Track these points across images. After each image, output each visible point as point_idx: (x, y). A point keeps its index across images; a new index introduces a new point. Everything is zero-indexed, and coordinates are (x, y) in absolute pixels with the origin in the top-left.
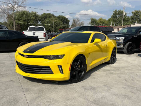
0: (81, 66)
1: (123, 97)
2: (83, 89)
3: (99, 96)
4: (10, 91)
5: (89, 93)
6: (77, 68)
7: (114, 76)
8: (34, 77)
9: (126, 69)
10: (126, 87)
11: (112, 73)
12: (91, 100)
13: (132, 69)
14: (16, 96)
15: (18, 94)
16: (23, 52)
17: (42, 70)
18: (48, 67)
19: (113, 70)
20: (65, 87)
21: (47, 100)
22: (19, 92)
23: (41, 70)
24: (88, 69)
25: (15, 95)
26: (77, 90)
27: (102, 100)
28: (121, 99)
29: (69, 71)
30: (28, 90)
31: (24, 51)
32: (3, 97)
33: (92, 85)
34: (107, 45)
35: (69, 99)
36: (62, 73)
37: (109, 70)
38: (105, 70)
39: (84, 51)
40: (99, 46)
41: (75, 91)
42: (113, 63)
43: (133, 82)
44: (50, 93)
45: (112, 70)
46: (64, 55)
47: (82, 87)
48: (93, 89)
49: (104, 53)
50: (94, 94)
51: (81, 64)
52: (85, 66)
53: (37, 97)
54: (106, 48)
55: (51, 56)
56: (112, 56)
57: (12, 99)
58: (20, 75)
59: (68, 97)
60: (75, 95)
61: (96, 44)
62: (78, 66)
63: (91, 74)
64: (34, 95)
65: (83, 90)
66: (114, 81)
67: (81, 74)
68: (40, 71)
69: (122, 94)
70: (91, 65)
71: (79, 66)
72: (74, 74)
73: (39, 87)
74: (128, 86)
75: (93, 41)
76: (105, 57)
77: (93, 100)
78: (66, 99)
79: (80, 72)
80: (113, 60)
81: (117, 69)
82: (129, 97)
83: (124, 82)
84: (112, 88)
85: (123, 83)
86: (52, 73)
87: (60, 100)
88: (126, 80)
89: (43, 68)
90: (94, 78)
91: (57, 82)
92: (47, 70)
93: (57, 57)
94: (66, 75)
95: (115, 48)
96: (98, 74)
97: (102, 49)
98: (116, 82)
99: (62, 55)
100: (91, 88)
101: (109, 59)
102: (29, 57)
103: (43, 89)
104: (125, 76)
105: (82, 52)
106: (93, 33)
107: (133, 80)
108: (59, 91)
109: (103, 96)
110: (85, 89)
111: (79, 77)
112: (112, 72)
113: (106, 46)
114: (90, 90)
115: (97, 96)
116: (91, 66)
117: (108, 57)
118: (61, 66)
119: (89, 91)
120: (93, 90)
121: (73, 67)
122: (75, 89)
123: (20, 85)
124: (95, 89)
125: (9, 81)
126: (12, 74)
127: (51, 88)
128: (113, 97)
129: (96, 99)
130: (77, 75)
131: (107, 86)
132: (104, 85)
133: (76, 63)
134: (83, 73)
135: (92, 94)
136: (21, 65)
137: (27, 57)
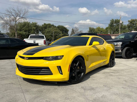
0: (80, 68)
1: (124, 96)
2: (83, 89)
3: (100, 95)
5: (88, 93)
6: (76, 69)
7: (113, 77)
8: (34, 78)
9: (125, 71)
10: (126, 87)
11: (112, 75)
12: (91, 99)
13: (132, 71)
15: (17, 95)
19: (112, 73)
20: (65, 88)
21: (46, 100)
22: (19, 93)
23: (41, 71)
24: (87, 71)
25: (14, 95)
26: (77, 90)
27: (102, 99)
28: (121, 98)
29: (68, 71)
30: (27, 91)
31: (24, 54)
32: (3, 97)
33: (92, 85)
34: (106, 49)
35: (68, 99)
36: (62, 74)
37: (109, 73)
38: (104, 73)
39: (83, 53)
40: (98, 49)
41: (74, 91)
42: (112, 67)
43: (133, 82)
44: (49, 93)
45: (111, 72)
46: (63, 56)
47: (82, 87)
49: (102, 57)
50: (94, 94)
51: (80, 65)
52: (85, 67)
53: (37, 97)
54: (105, 51)
55: (50, 57)
56: (111, 60)
57: (11, 99)
58: (20, 77)
59: (67, 97)
60: (75, 95)
61: (94, 46)
62: (77, 67)
63: (91, 76)
64: (34, 96)
65: (83, 91)
66: (114, 82)
68: (39, 73)
69: (122, 93)
71: (79, 68)
72: (74, 75)
73: (39, 88)
74: (129, 86)
75: (91, 44)
76: (104, 60)
77: (93, 99)
78: (65, 98)
79: (80, 73)
80: (111, 64)
81: (116, 71)
82: (129, 96)
83: (124, 82)
84: (112, 88)
85: (123, 83)
86: (52, 74)
87: (59, 99)
88: (125, 81)
89: (43, 70)
90: (94, 80)
91: (56, 83)
92: (47, 71)
93: (56, 58)
94: (65, 76)
95: (113, 52)
96: (97, 76)
97: (100, 52)
98: (115, 83)
99: (61, 56)
100: (90, 88)
101: (108, 62)
102: (28, 59)
103: (43, 90)
104: (125, 77)
105: (81, 53)
106: (91, 37)
107: (133, 81)
108: (59, 92)
109: (103, 95)
110: (85, 89)
111: (79, 78)
112: (112, 74)
115: (97, 96)
116: (90, 68)
117: (107, 60)
119: (88, 91)
120: (93, 90)
121: (72, 68)
122: (74, 90)
123: (20, 87)
124: (95, 89)
125: (9, 83)
126: (12, 77)
127: (50, 89)
128: (113, 96)
129: (96, 98)
130: (76, 76)
131: (107, 87)
132: (104, 86)
133: (75, 64)
134: (82, 74)
135: (92, 94)
136: (21, 68)
137: (27, 59)
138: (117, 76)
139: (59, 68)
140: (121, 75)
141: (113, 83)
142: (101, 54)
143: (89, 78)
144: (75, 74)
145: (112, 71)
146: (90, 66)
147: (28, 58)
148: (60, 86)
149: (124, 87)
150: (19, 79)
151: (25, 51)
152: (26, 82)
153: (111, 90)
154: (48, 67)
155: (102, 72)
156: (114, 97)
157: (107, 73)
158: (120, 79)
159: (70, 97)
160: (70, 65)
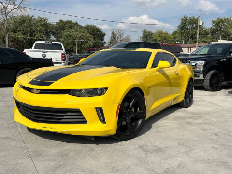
0: (136, 110)
1: (217, 165)
2: (142, 151)
3: (174, 163)
4: (6, 156)
5: (154, 158)
6: (130, 113)
7: (193, 127)
8: (51, 130)
9: (212, 115)
10: (218, 147)
11: (190, 123)
12: (159, 171)
13: (224, 115)
14: (17, 164)
15: (20, 162)
17: (65, 117)
18: (78, 112)
19: (191, 118)
20: (108, 149)
21: (76, 172)
22: (24, 158)
23: (64, 116)
24: (148, 116)
25: (15, 163)
26: (131, 153)
27: (179, 171)
28: (213, 169)
29: (116, 117)
30: (38, 154)
31: (32, 82)
33: (157, 143)
34: (180, 74)
35: (118, 170)
36: (104, 122)
37: (184, 118)
38: (177, 118)
39: (142, 81)
40: (164, 74)
41: (127, 155)
42: (189, 106)
43: (228, 137)
44: (81, 159)
45: (188, 118)
46: (107, 89)
47: (140, 147)
48: (159, 150)
49: (174, 88)
50: (163, 160)
51: (136, 106)
52: (144, 109)
53: (58, 167)
54: (178, 77)
55: (81, 90)
56: (188, 93)
58: (22, 126)
59: (115, 166)
60: (129, 162)
61: (160, 70)
62: (130, 109)
64: (52, 164)
65: (142, 154)
67: (137, 124)
68: (61, 119)
69: (214, 159)
70: (153, 107)
71: (133, 110)
73: (60, 149)
74: (223, 145)
75: (155, 65)
76: (176, 95)
77: (162, 171)
79: (135, 120)
80: (187, 101)
81: (197, 115)
82: (226, 165)
83: (214, 137)
84: (194, 148)
85: (212, 140)
86: (85, 122)
87: (101, 171)
88: (216, 135)
89: (68, 114)
90: (160, 132)
91: (93, 139)
92: (76, 116)
93: (94, 92)
94: (110, 126)
95: (191, 79)
96: (165, 124)
97: (170, 79)
98: (198, 139)
99: (102, 89)
100: (156, 149)
101: (182, 98)
102: (40, 93)
103: (68, 152)
104: (213, 128)
107: (229, 135)
108: (99, 156)
109: (181, 163)
110: (145, 151)
111: (134, 128)
112: (189, 120)
113: (177, 74)
114: (154, 152)
115: (169, 164)
116: (152, 110)
117: (181, 95)
118: (101, 109)
119: (153, 155)
120: (160, 153)
121: (122, 113)
122: (127, 152)
123: (24, 146)
124: (164, 151)
125: (2, 138)
126: (6, 125)
127: (81, 150)
128: (199, 164)
129: (168, 169)
130: (129, 126)
131: (185, 146)
132: (179, 144)
133: (126, 104)
134: (140, 122)
135: (160, 160)
136: (24, 108)
137: (37, 93)
138: (199, 124)
139: (100, 111)
141: (195, 138)
142: (171, 82)
143: (151, 127)
144: (126, 122)
145: (190, 115)
146: (153, 105)
147: (39, 91)
148: (99, 144)
149: (216, 146)
150: (20, 129)
151: (33, 77)
152: (34, 137)
153: (193, 152)
154: (79, 109)
155: (172, 117)
156: (201, 166)
157: (181, 118)
158: (205, 130)
159: (120, 168)
160: (119, 106)
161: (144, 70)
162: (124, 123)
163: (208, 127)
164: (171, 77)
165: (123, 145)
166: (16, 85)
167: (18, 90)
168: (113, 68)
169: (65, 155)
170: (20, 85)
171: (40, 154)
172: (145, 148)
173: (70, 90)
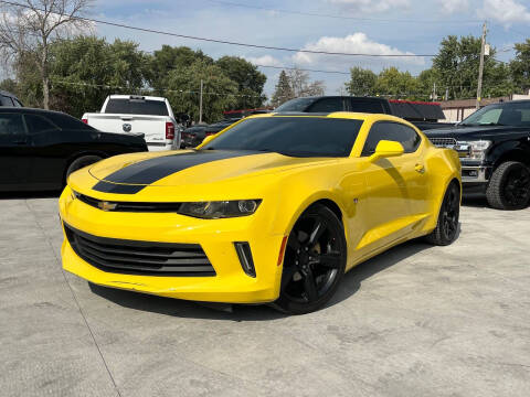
0: (324, 249)
1: (498, 370)
2: (335, 337)
3: (403, 363)
4: (44, 342)
5: (358, 353)
6: (309, 254)
7: (453, 289)
8: (139, 288)
9: (500, 263)
10: (505, 331)
11: (448, 279)
12: (367, 379)
14: (67, 359)
15: (74, 354)
16: (95, 188)
17: (169, 262)
18: (196, 250)
19: (450, 268)
20: (262, 331)
21: (190, 377)
22: (82, 347)
23: (166, 259)
24: (351, 263)
25: (64, 355)
26: (311, 340)
27: (412, 379)
28: (488, 377)
29: (279, 264)
30: (113, 340)
31: (100, 187)
32: (16, 364)
33: (370, 321)
34: (426, 168)
35: (280, 376)
36: (252, 272)
37: (435, 269)
38: (418, 269)
39: (337, 186)
40: (393, 171)
41: (300, 346)
42: (449, 242)
44: (203, 352)
45: (445, 268)
46: (259, 201)
47: (330, 328)
48: (372, 336)
49: (412, 201)
50: (379, 356)
51: (323, 239)
53: (153, 366)
54: (423, 177)
55: (205, 203)
56: (446, 214)
57: (53, 372)
58: (78, 279)
59: (273, 367)
60: (303, 360)
61: (381, 161)
62: (311, 246)
63: (362, 283)
64: (141, 360)
65: (335, 343)
66: (457, 309)
67: (325, 279)
68: (161, 266)
69: (491, 358)
70: (362, 244)
71: (318, 248)
73: (158, 329)
74: (515, 328)
75: (368, 150)
77: (376, 380)
78: (268, 374)
79: (322, 270)
80: (446, 231)
81: (466, 263)
82: (518, 370)
83: (498, 311)
84: (449, 333)
85: (492, 316)
86: (212, 273)
87: (244, 378)
88: (503, 306)
89: (176, 254)
90: (377, 297)
91: (229, 310)
92: (193, 259)
93: (231, 209)
94: (266, 282)
95: (454, 182)
96: (391, 282)
97: (402, 181)
98: (462, 314)
99: (249, 201)
100: (364, 333)
101: (431, 224)
103: (174, 336)
104: (499, 290)
105: (330, 190)
106: (368, 119)
108: (240, 345)
109: (417, 365)
110: (341, 337)
111: (320, 289)
112: (447, 273)
113: (421, 171)
114: (361, 341)
115: (391, 365)
116: (363, 248)
117: (429, 218)
118: (246, 246)
119: (358, 345)
120: (374, 342)
121: (293, 253)
122: (301, 338)
123: (82, 322)
124: (382, 339)
125: (36, 305)
126: (45, 278)
127: (204, 333)
128: (459, 368)
129: (388, 375)
130: (307, 283)
131: (430, 328)
132: (418, 324)
133: (302, 236)
134: (333, 274)
135: (371, 356)
136: (84, 242)
137: (111, 210)
138: (468, 282)
139: (243, 250)
140: (486, 282)
141: (455, 312)
142: (407, 189)
143: (357, 287)
144: (302, 275)
145: (449, 263)
146: (363, 239)
147: (114, 206)
148: (243, 322)
149: (499, 330)
150: (74, 288)
151: (102, 176)
152: (103, 303)
153: (446, 341)
154: (198, 245)
155: (410, 267)
156: (460, 372)
157: (427, 268)
158: (478, 295)
159: (285, 371)
160: (285, 238)
161: (343, 161)
162: (297, 277)
163: (487, 288)
164: (405, 178)
165: (295, 324)
166: (67, 193)
167: (70, 203)
168: (275, 156)
169: (167, 343)
170: (75, 192)
171: (117, 340)
172: (341, 331)
173: (179, 204)
